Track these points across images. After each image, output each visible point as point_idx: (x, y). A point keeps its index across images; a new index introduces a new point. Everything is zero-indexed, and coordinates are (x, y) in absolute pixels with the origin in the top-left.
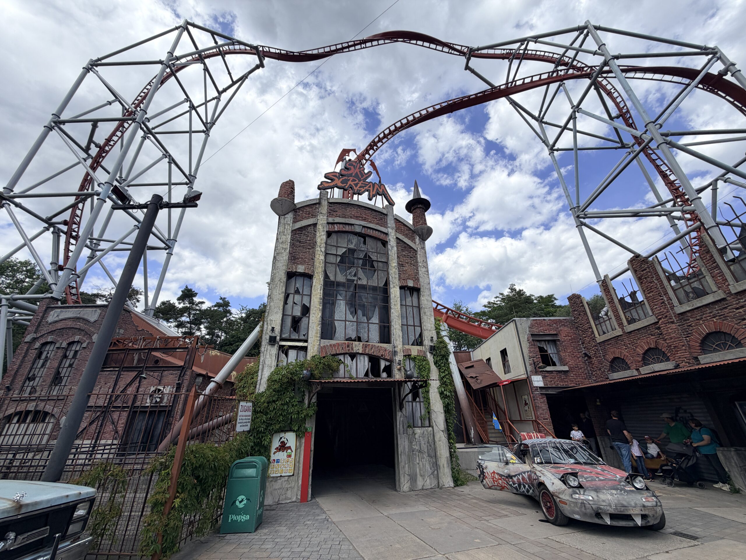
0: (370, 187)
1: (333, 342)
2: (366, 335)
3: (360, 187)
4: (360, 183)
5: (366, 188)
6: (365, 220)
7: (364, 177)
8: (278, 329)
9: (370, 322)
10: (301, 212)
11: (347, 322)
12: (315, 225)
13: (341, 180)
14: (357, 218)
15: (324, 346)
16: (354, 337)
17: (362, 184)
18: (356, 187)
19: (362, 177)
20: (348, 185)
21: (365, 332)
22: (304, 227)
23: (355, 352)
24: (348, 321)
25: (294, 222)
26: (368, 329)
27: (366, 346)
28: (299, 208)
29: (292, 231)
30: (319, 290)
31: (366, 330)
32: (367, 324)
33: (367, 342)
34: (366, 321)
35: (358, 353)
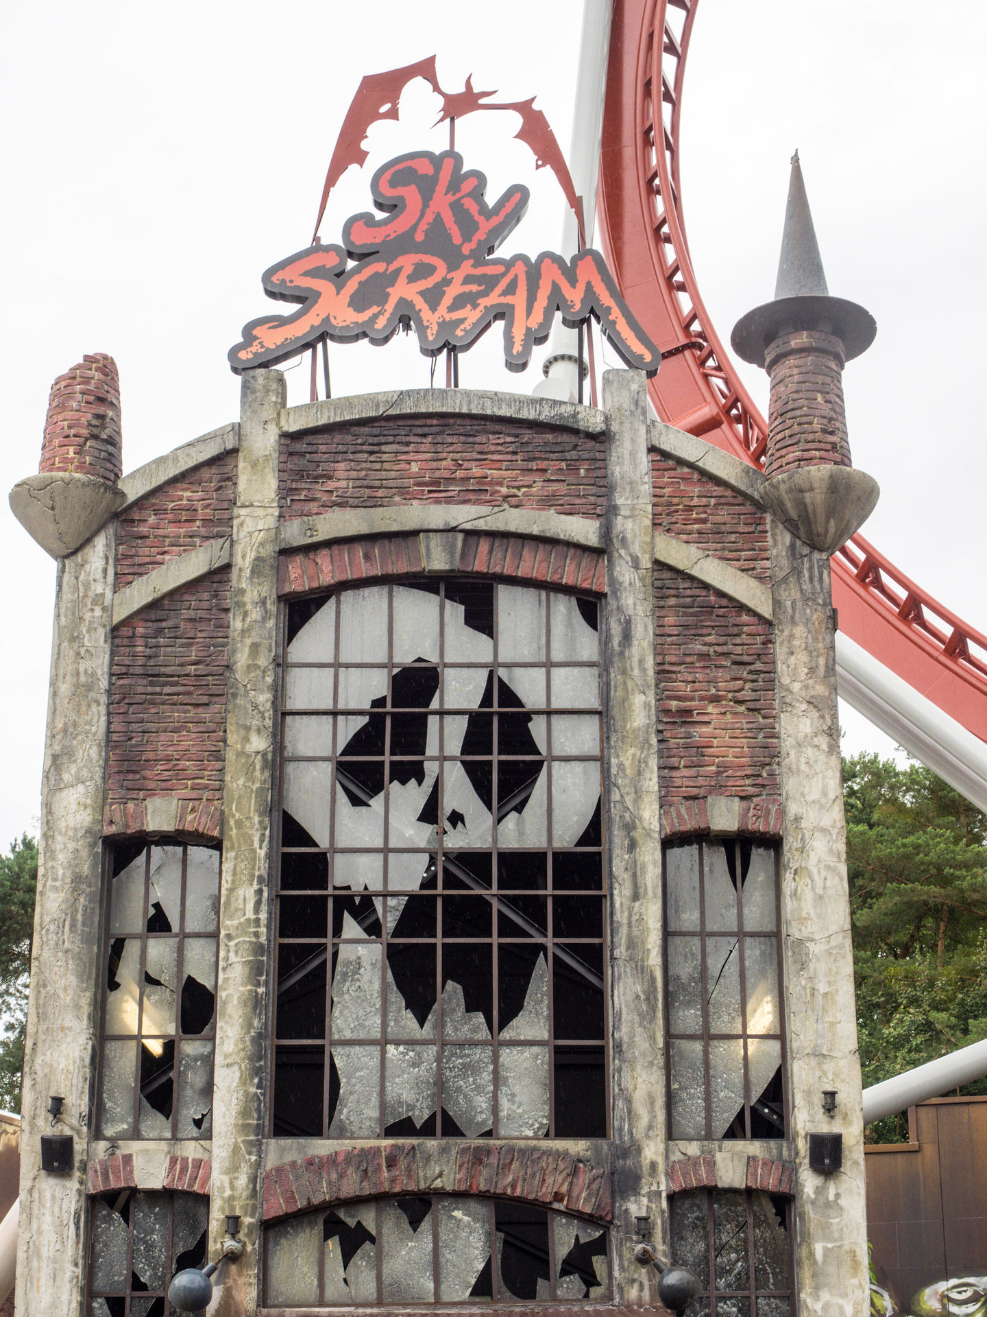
0: (511, 289)
1: (321, 1147)
2: (482, 1102)
3: (460, 302)
4: (458, 276)
5: (493, 299)
6: (478, 492)
7: (480, 235)
8: (78, 1103)
9: (506, 1035)
10: (152, 519)
11: (391, 1049)
12: (220, 574)
13: (352, 286)
14: (436, 489)
15: (279, 1170)
16: (426, 1115)
17: (468, 280)
18: (433, 309)
19: (467, 238)
20: (390, 307)
21: (479, 1089)
22: (171, 594)
23: (422, 1186)
24: (397, 1043)
25: (121, 581)
26: (496, 1072)
27: (478, 1157)
28: (140, 502)
29: (115, 630)
30: (250, 906)
31: (486, 1077)
32: (488, 1052)
33: (488, 1134)
34: (484, 1034)
35: (442, 1194)
